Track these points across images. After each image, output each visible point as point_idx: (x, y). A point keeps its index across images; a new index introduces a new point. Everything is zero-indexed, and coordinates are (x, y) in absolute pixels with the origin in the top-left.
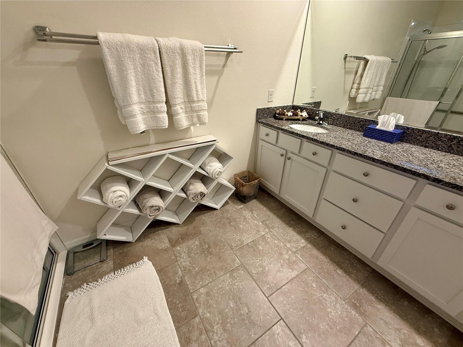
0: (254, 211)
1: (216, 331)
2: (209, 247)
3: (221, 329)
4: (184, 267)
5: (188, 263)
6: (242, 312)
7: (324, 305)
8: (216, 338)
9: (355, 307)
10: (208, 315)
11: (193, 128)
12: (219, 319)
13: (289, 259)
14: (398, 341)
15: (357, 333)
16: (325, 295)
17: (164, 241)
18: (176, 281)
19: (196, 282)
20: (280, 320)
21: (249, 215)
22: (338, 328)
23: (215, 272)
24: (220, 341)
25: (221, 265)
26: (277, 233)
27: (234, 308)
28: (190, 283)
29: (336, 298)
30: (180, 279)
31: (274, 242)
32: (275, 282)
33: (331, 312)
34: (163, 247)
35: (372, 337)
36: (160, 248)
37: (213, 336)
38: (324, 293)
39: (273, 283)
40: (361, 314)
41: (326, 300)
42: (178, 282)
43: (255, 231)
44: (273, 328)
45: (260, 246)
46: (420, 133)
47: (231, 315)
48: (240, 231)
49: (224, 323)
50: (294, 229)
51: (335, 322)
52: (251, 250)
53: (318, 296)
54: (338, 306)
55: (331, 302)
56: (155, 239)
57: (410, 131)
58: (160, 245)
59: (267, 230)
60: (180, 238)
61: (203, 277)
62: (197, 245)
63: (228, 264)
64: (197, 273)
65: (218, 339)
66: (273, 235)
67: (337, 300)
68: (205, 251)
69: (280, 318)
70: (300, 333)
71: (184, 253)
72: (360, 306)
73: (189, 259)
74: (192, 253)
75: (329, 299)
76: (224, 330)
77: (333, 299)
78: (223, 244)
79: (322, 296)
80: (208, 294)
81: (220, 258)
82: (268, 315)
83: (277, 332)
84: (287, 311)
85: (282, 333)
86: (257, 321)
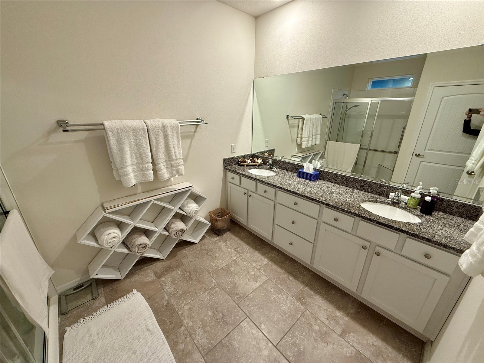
0: (228, 241)
1: (198, 334)
2: (190, 274)
3: (202, 332)
4: (169, 293)
5: (172, 289)
6: (218, 317)
7: (278, 302)
8: (198, 337)
9: (300, 300)
10: (191, 324)
11: (173, 179)
12: (200, 325)
13: (254, 275)
14: (325, 316)
15: (299, 316)
16: (279, 296)
17: (150, 275)
18: (163, 304)
19: (180, 302)
20: (246, 317)
21: (223, 245)
22: (287, 315)
23: (195, 293)
24: (201, 339)
25: (200, 286)
26: (246, 256)
27: (211, 315)
28: (175, 304)
29: (287, 296)
30: (167, 302)
31: (244, 264)
32: (243, 293)
33: (283, 306)
34: (150, 280)
35: (309, 317)
36: (147, 281)
37: (196, 337)
38: (279, 294)
39: (242, 293)
40: (303, 304)
41: (280, 299)
42: (165, 304)
43: (228, 257)
44: (241, 323)
45: (232, 268)
46: (328, 174)
47: (210, 321)
48: (216, 259)
49: (204, 327)
50: (259, 252)
51: (285, 312)
52: (225, 272)
53: (275, 297)
54: (288, 301)
55: (283, 300)
56: (141, 275)
57: (322, 172)
58: (147, 279)
59: (238, 255)
60: (165, 271)
61: (186, 297)
62: (180, 275)
63: (207, 285)
64: (181, 295)
65: (200, 338)
66: (243, 258)
67: (288, 298)
68: (187, 278)
69: (246, 316)
70: (260, 324)
71: (169, 282)
72: (303, 299)
73: (174, 286)
74: (176, 281)
75: (282, 298)
76: (204, 332)
77: (285, 297)
78: (202, 271)
79: (277, 297)
80: (190, 309)
81: (199, 282)
82: (237, 316)
83: (244, 326)
84: (251, 311)
85: (247, 325)
86: (229, 321)
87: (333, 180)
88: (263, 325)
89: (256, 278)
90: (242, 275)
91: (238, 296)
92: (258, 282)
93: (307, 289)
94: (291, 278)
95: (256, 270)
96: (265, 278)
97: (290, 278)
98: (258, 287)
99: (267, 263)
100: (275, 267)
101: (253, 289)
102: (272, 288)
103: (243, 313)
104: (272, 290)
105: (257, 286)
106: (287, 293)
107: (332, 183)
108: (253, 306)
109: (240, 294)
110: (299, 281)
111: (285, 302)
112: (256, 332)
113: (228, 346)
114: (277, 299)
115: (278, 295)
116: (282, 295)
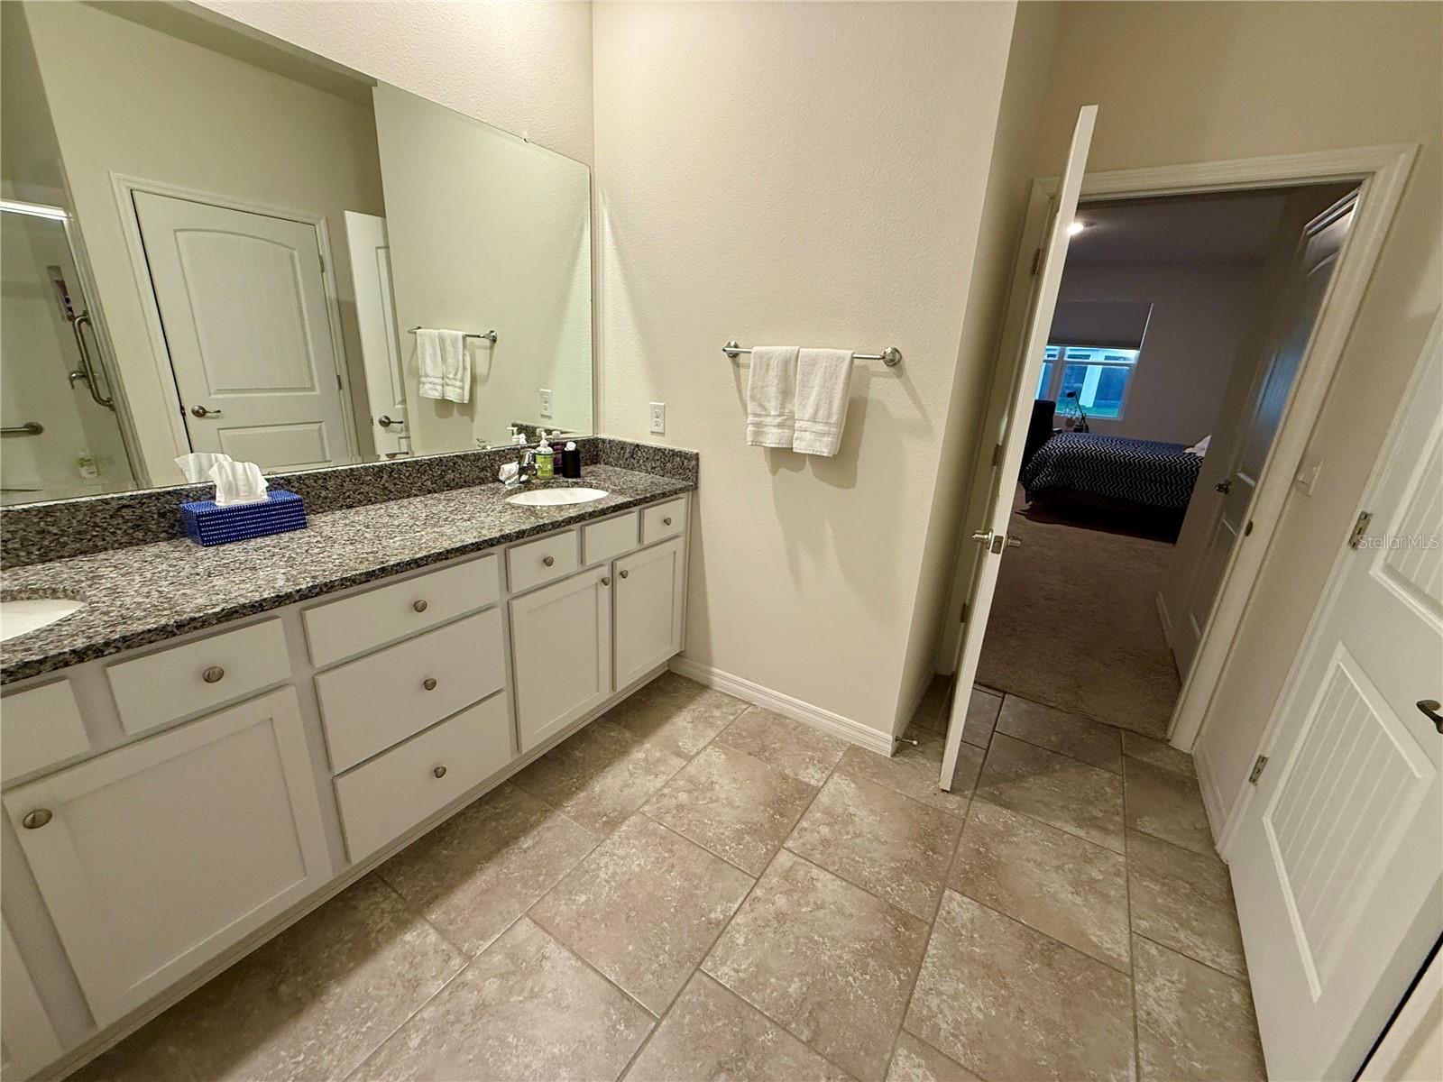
7: (626, 878)
13: (503, 977)
14: (650, 778)
20: (702, 972)
22: (666, 855)
29: (602, 854)
32: (602, 1007)
35: (659, 808)
82: (704, 1006)
83: (732, 973)
84: (675, 959)
85: (729, 962)
86: (734, 1035)
87: (349, 497)
88: (712, 915)
89: (520, 968)
90: (498, 1038)
91: (622, 1028)
92: (547, 952)
93: (571, 806)
94: (526, 843)
95: (469, 976)
96: (524, 930)
97: (526, 846)
98: (572, 951)
99: (432, 931)
100: (463, 897)
101: (578, 970)
102: (575, 900)
103: (688, 987)
104: (583, 898)
105: (566, 954)
106: (591, 854)
107: (350, 507)
108: (657, 956)
109: (610, 1020)
110: (538, 823)
111: (623, 858)
112: (738, 932)
113: (810, 1012)
114: (615, 881)
115: (598, 880)
116: (599, 868)
